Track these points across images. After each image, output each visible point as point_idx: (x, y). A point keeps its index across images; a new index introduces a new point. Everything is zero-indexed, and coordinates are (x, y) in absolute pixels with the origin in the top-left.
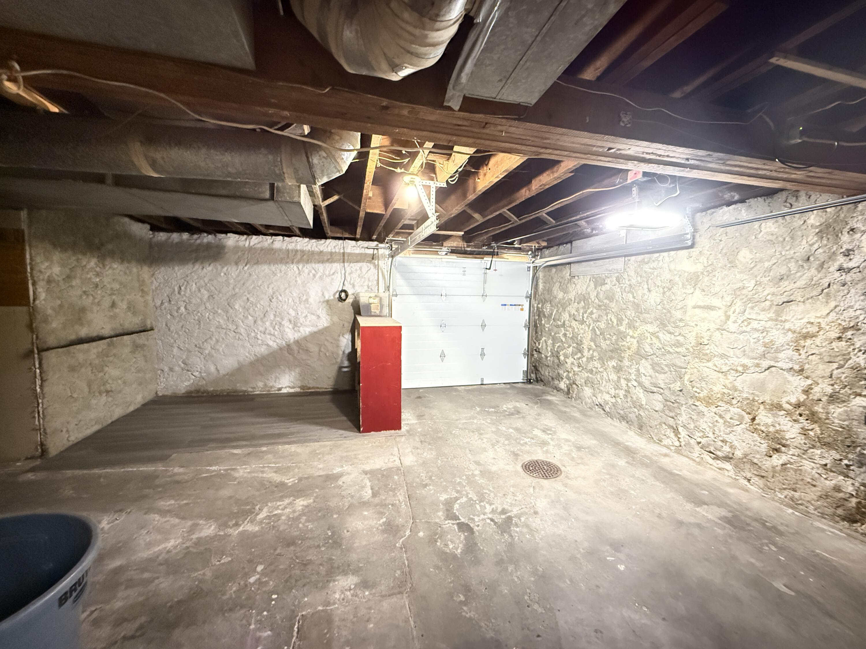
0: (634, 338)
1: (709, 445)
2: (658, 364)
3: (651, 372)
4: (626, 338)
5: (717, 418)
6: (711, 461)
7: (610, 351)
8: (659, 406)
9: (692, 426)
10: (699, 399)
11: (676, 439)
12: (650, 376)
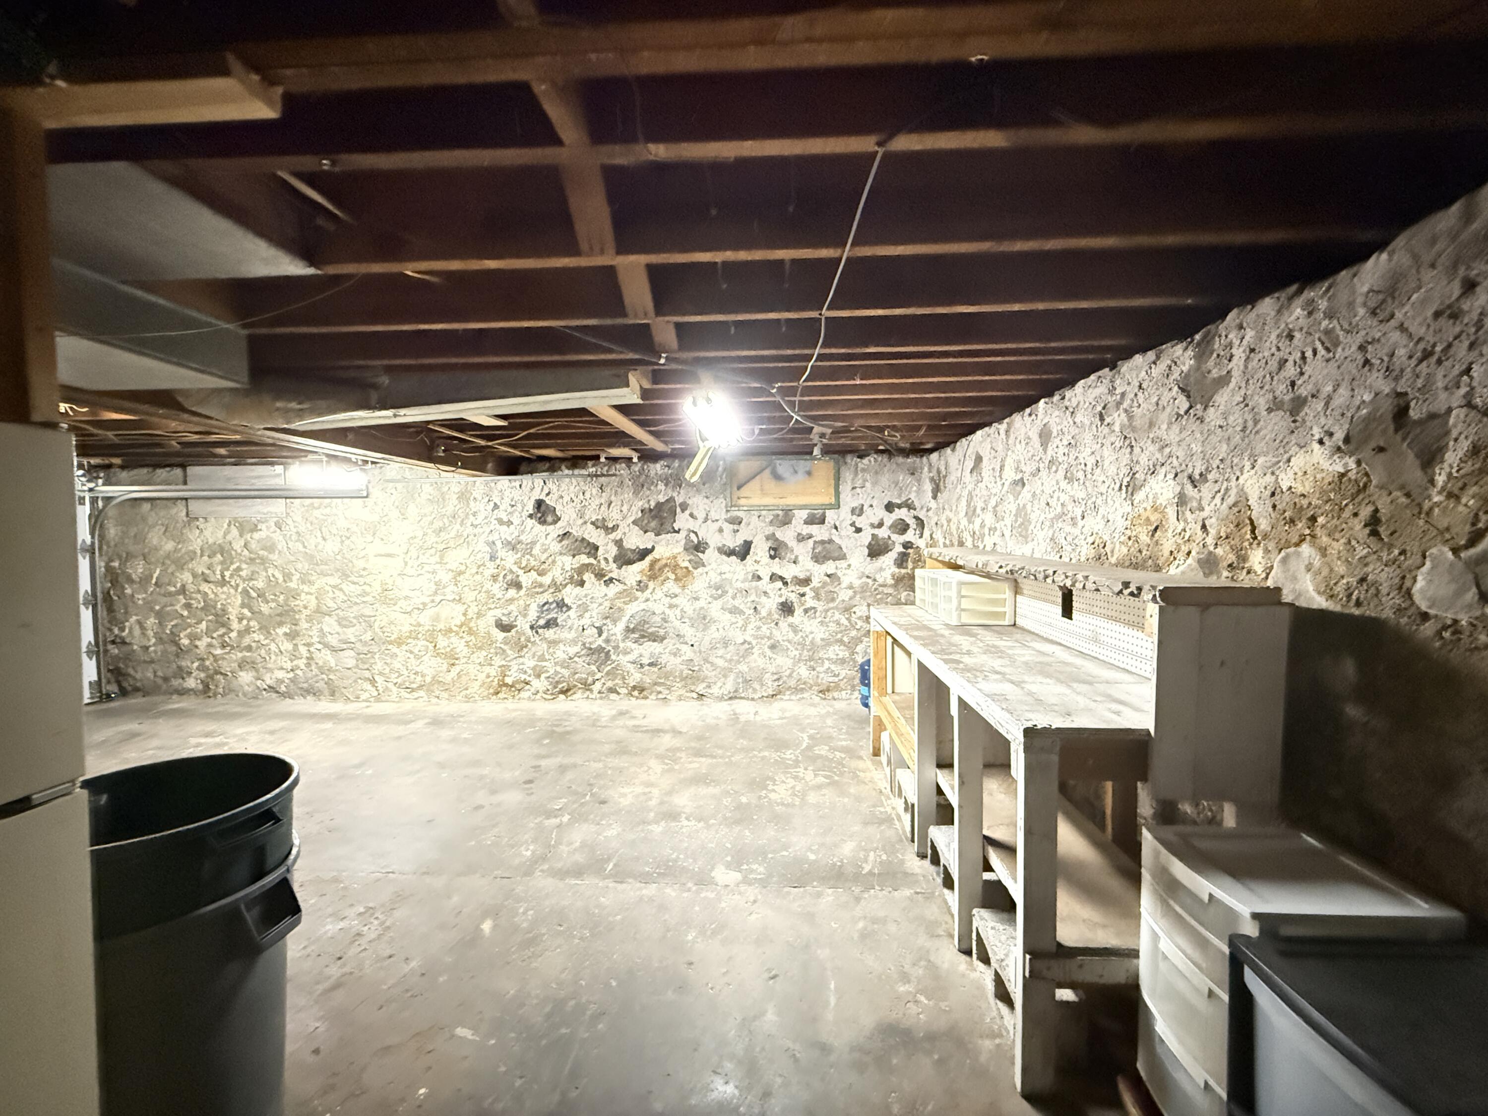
0: (311, 594)
1: (405, 681)
2: (345, 619)
3: (338, 629)
4: (299, 595)
5: (408, 655)
6: (408, 696)
7: (278, 615)
8: (351, 663)
9: (387, 671)
10: (390, 643)
11: (374, 689)
12: (338, 633)
